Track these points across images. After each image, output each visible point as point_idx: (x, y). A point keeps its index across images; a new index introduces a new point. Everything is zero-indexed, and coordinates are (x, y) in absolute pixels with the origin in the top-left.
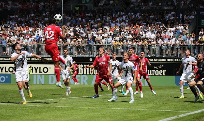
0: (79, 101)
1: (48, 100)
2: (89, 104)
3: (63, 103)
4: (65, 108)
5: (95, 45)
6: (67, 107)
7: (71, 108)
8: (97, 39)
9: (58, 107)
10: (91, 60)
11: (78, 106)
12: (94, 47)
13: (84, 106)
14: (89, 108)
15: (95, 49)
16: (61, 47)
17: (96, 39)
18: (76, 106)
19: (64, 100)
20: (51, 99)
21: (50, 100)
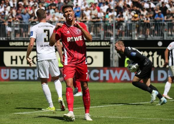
0: (145, 109)
1: (95, 107)
2: (160, 113)
3: (120, 113)
4: (124, 119)
5: (166, 21)
6: (127, 118)
7: (133, 120)
8: (169, 11)
9: (113, 119)
10: (160, 44)
11: (144, 117)
12: (165, 23)
13: (153, 116)
14: (161, 120)
15: (166, 27)
16: (113, 24)
17: (167, 11)
18: (140, 117)
19: (121, 107)
20: (101, 106)
21: (99, 106)
